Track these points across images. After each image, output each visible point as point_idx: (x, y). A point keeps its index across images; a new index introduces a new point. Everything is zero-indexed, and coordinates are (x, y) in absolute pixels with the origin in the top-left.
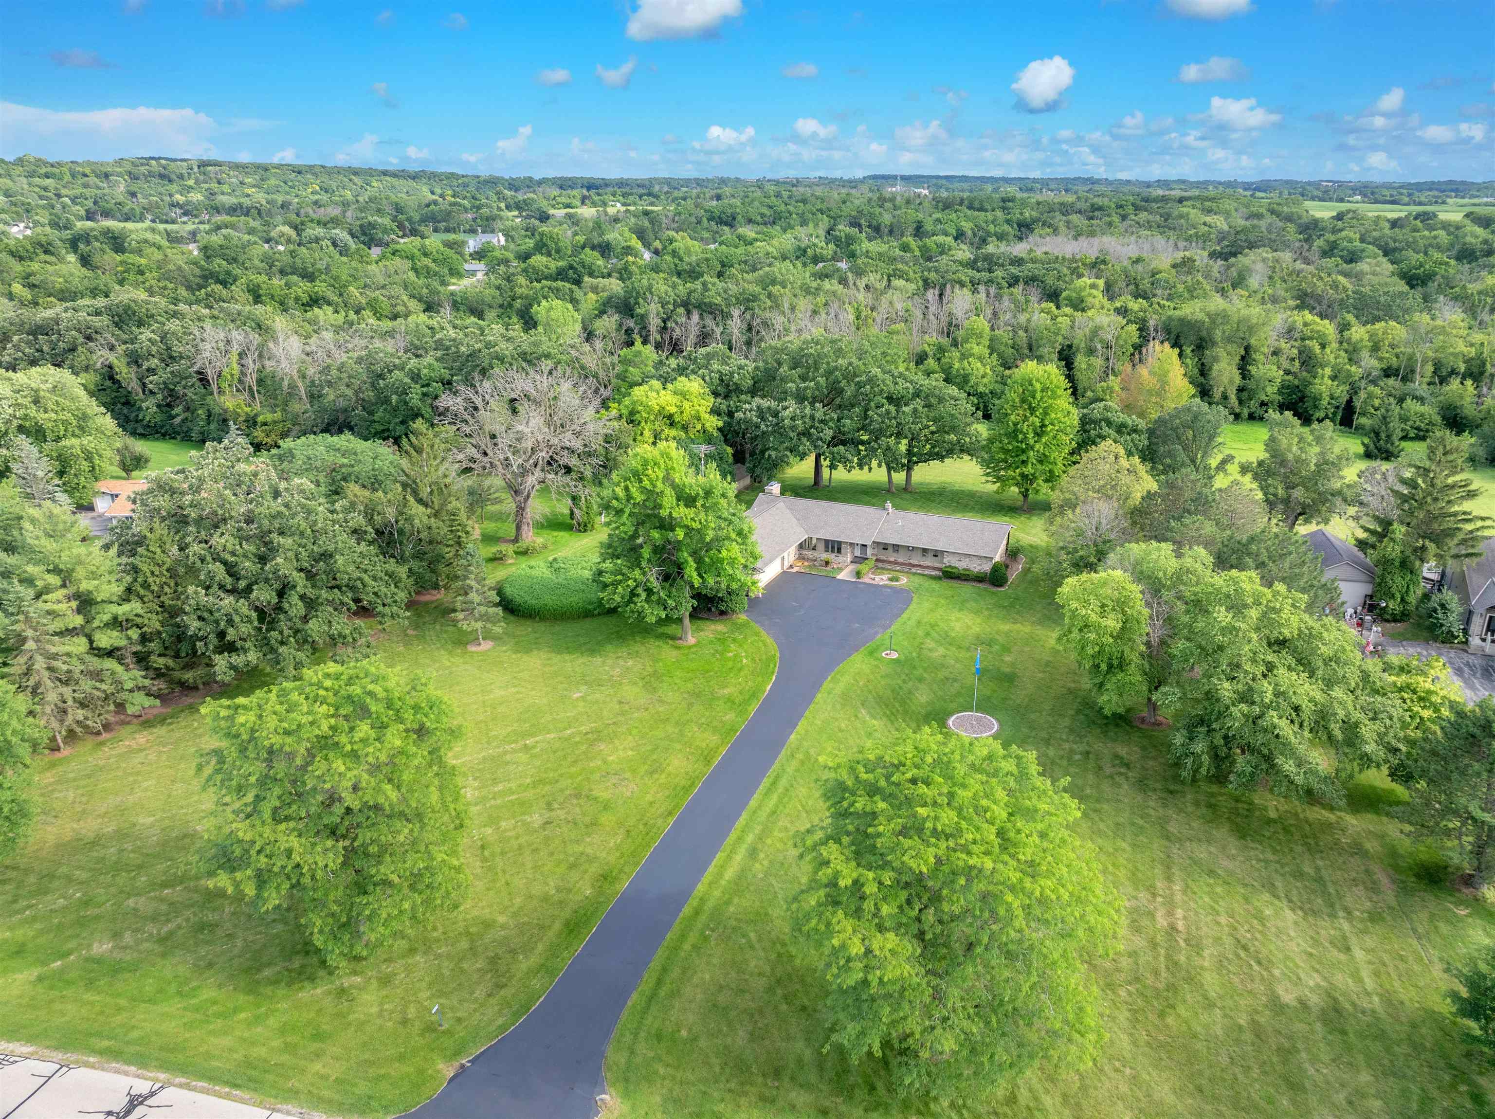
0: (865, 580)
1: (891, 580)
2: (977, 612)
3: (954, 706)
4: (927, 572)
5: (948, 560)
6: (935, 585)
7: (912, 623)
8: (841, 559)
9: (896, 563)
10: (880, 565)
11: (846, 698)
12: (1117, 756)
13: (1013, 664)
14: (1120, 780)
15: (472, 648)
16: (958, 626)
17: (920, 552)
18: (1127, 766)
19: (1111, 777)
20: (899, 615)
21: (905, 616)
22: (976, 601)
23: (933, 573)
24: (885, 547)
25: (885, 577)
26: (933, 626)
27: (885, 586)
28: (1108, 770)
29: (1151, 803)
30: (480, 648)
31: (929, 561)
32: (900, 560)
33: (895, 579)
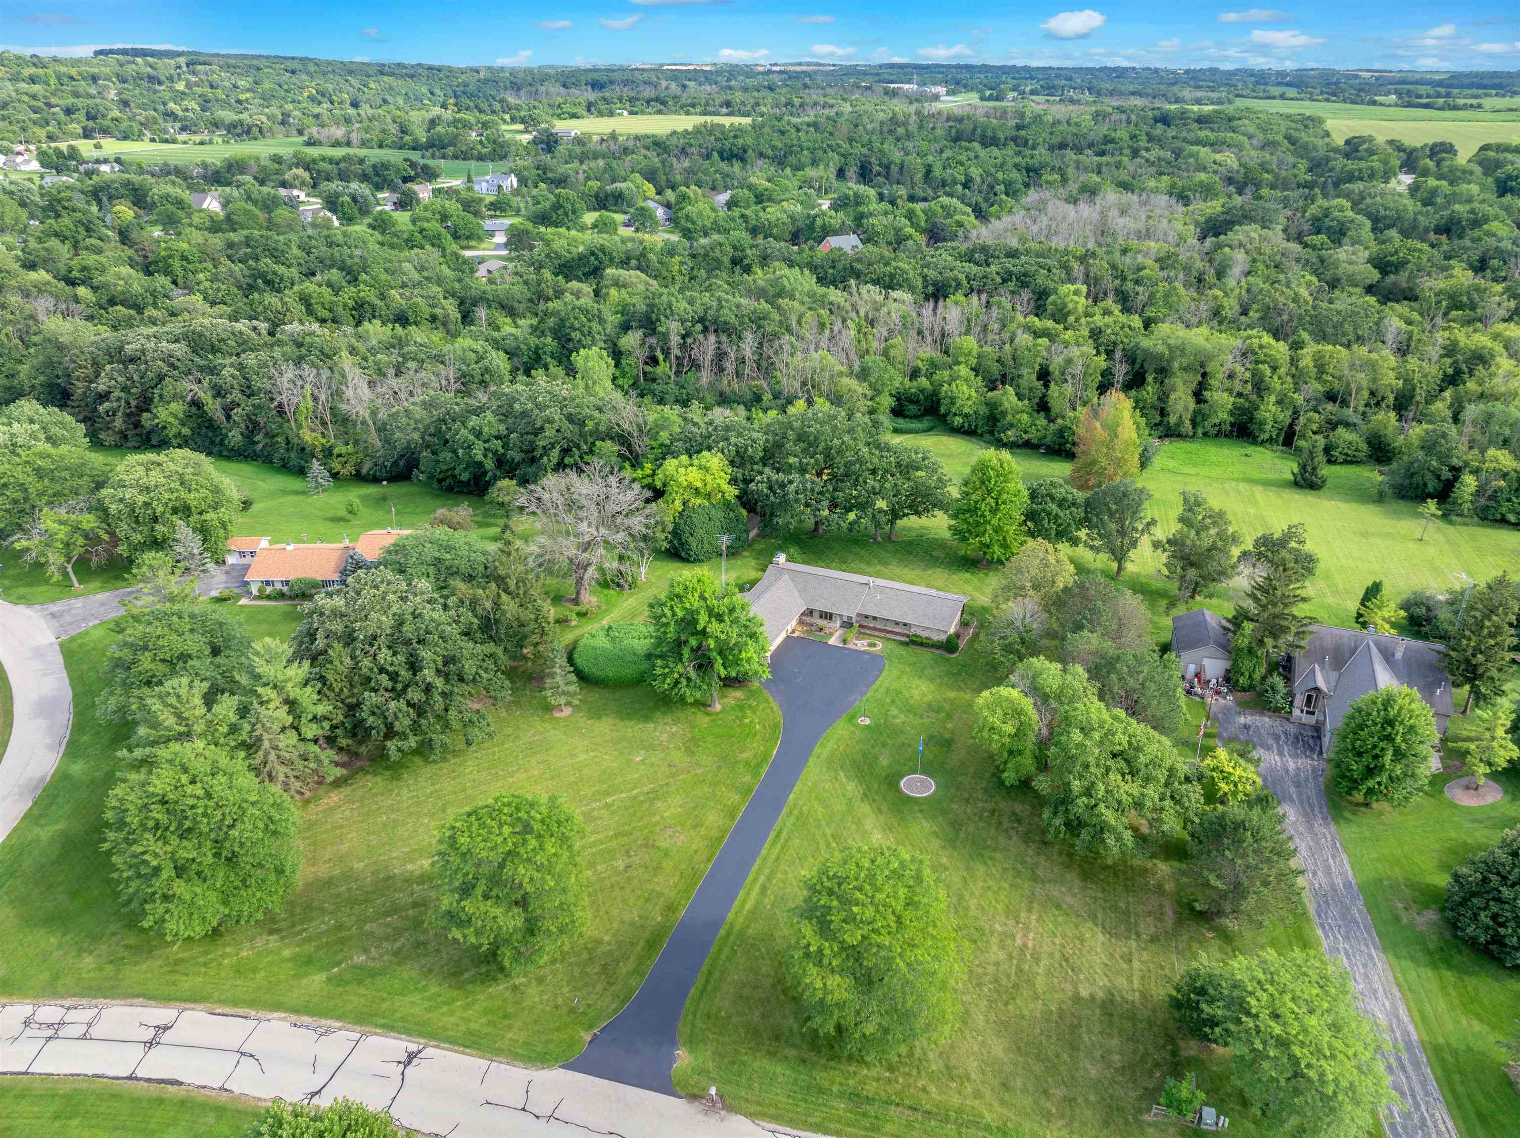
0: (850, 645)
2: (932, 680)
3: (906, 768)
4: (898, 638)
5: (914, 630)
6: (903, 651)
7: (883, 690)
8: (832, 625)
9: (875, 629)
10: (863, 630)
11: (830, 762)
12: (1014, 814)
13: (952, 732)
14: (1013, 833)
15: (557, 715)
16: (916, 693)
17: (892, 623)
18: (1019, 821)
19: (1007, 831)
20: (873, 682)
21: (878, 683)
22: (932, 667)
23: (903, 640)
24: (867, 617)
25: (865, 642)
26: (898, 693)
27: (864, 652)
28: (1006, 825)
29: (1030, 853)
30: (563, 715)
31: (900, 630)
32: (878, 626)
33: (874, 645)
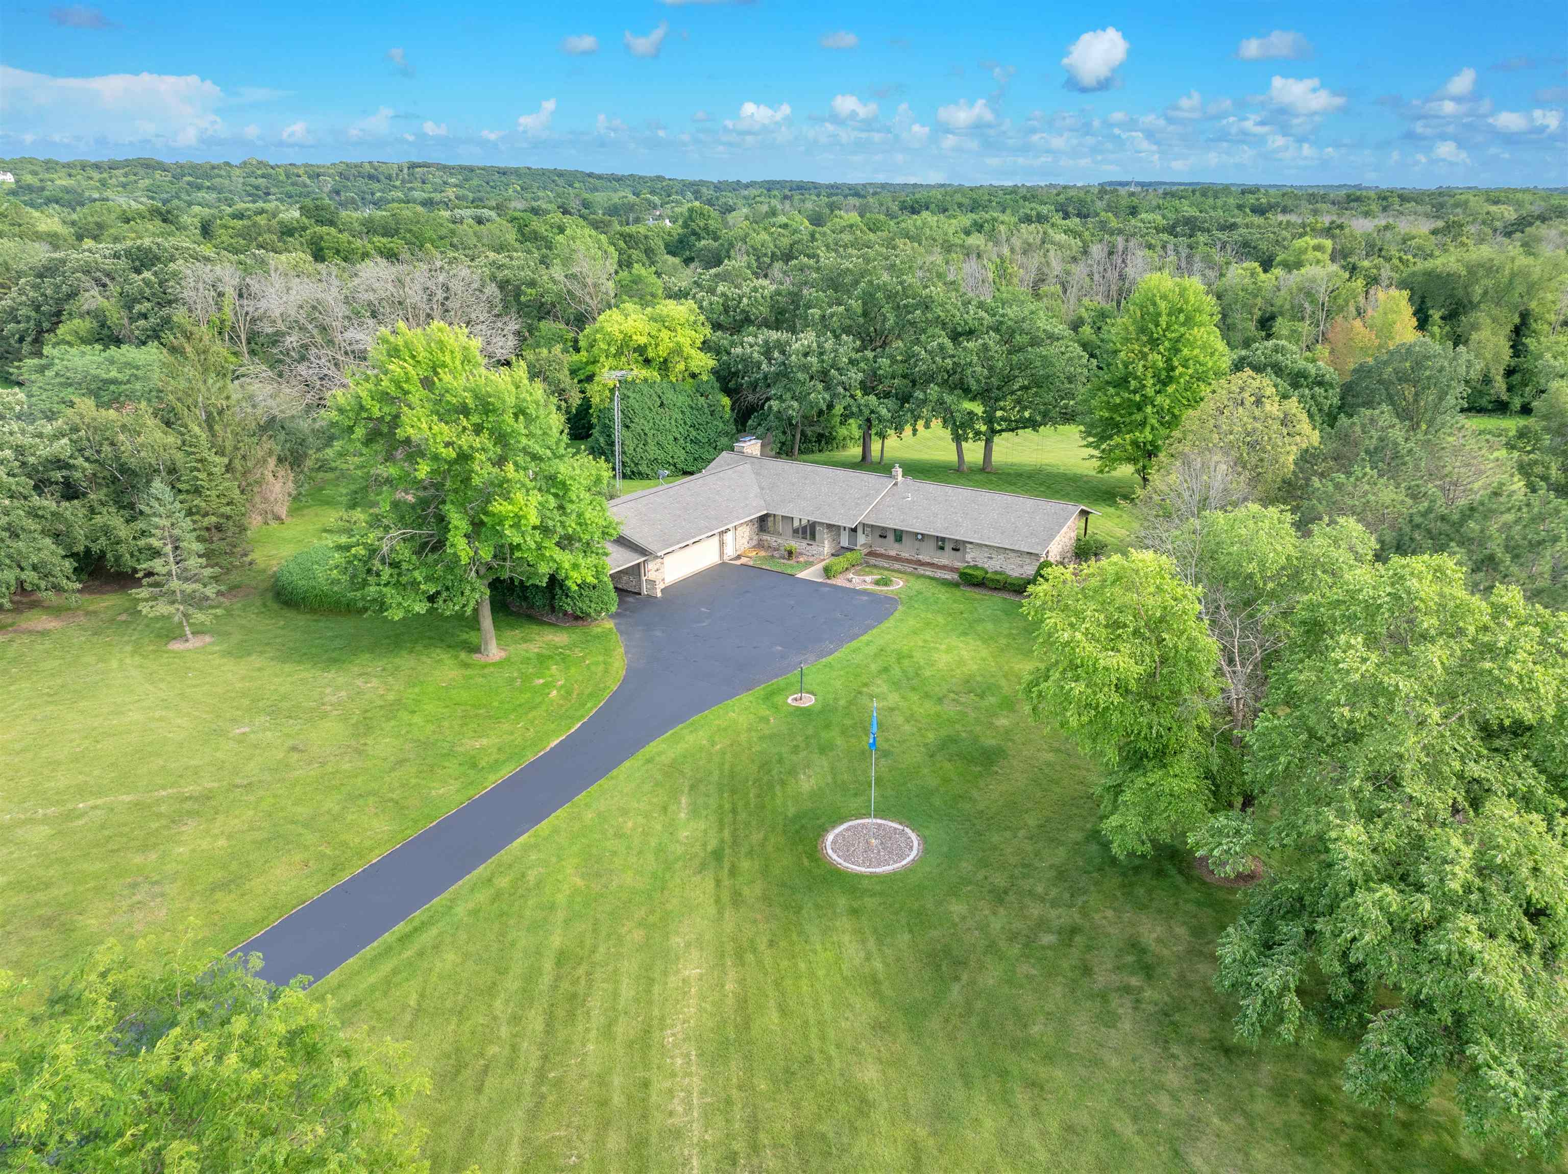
0: (840, 581)
1: (877, 583)
2: (987, 640)
4: (940, 574)
5: (971, 556)
6: (943, 595)
7: (872, 650)
8: (814, 549)
9: (897, 559)
10: (872, 561)
12: (1135, 946)
13: (1008, 733)
14: (1122, 1006)
15: (176, 646)
16: (944, 660)
17: (932, 545)
18: (1148, 970)
19: (1103, 996)
20: (855, 637)
21: (865, 638)
22: (996, 620)
23: (948, 576)
24: (883, 533)
25: (868, 579)
26: (900, 657)
27: (864, 592)
28: (1102, 978)
29: (1172, 1078)
30: (189, 645)
31: (944, 559)
32: (905, 555)
33: (885, 582)
